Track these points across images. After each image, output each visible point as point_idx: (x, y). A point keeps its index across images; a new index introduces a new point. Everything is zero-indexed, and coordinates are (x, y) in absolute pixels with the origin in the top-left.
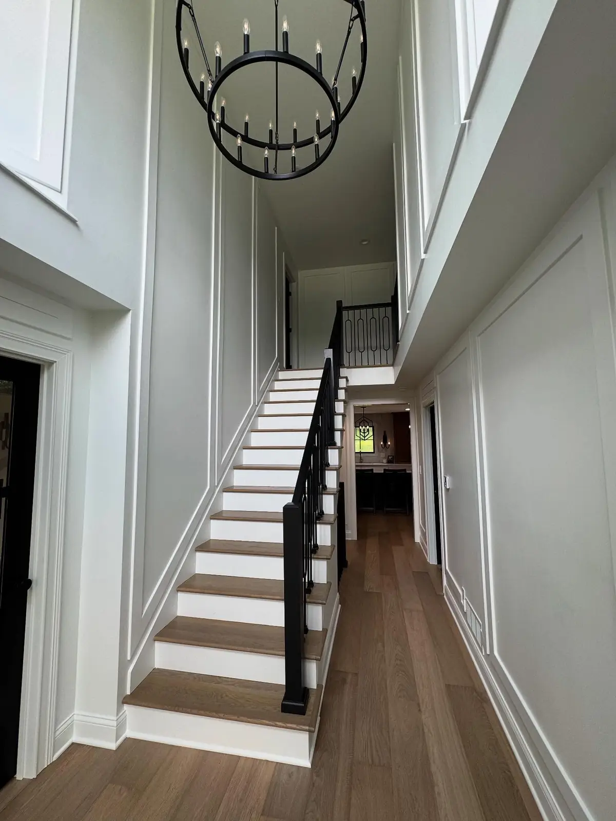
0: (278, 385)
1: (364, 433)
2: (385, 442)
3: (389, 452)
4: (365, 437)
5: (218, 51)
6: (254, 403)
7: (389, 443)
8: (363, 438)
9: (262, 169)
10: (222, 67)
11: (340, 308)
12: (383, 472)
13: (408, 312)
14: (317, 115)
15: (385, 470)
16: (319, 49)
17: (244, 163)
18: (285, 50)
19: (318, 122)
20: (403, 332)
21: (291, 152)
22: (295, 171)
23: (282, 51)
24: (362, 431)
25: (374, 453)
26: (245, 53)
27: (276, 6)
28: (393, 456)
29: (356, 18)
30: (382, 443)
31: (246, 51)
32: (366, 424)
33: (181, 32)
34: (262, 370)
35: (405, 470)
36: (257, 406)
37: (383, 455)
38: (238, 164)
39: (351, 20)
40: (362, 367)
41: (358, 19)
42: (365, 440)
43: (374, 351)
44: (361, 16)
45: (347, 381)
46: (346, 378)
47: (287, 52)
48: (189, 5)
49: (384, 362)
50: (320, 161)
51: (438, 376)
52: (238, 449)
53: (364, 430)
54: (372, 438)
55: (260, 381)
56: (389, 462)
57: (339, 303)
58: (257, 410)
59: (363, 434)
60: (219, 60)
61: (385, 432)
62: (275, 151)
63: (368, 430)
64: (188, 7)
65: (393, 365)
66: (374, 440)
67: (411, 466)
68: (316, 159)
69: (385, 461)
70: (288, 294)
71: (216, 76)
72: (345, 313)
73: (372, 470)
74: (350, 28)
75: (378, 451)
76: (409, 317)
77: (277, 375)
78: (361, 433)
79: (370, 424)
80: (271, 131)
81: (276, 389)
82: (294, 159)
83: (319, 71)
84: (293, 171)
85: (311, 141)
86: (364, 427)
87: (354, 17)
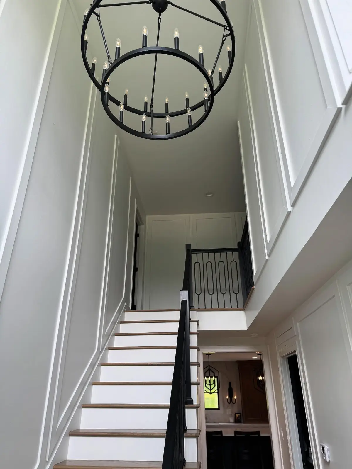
0: (123, 328)
1: (210, 385)
2: (231, 396)
3: (237, 408)
4: (211, 390)
5: (118, 44)
6: (99, 349)
7: (235, 397)
8: (209, 391)
9: (140, 130)
10: (121, 56)
11: (189, 251)
12: (233, 435)
13: (267, 258)
14: (187, 95)
15: (236, 432)
16: (201, 51)
17: (125, 123)
18: (177, 48)
19: (187, 100)
20: (259, 278)
21: (166, 119)
22: (169, 133)
23: (174, 48)
24: (208, 382)
25: (219, 409)
26: (143, 47)
27: (159, 24)
28: (240, 414)
29: (228, 35)
30: (227, 397)
31: (144, 46)
32: (212, 374)
33: (86, 30)
34: (109, 310)
35: (258, 433)
36: (101, 352)
37: (229, 412)
38: (120, 124)
39: (224, 36)
40: (212, 310)
41: (230, 37)
42: (211, 393)
43: (224, 294)
44: (232, 35)
45: (198, 325)
46: (197, 321)
47: (178, 49)
48: (97, 14)
49: (234, 306)
50: (192, 128)
51: (298, 324)
52: (76, 407)
53: (210, 381)
54: (217, 391)
55: (107, 323)
56: (237, 421)
57: (188, 246)
58: (100, 358)
59: (209, 387)
60: (118, 50)
61: (230, 384)
62: (150, 118)
63: (214, 381)
64: (97, 15)
65: (244, 309)
66: (218, 393)
67: (269, 427)
68: (189, 126)
69: (232, 420)
70: (137, 235)
71: (115, 60)
72: (193, 256)
73: (221, 432)
74: (223, 41)
75: (224, 407)
76: (268, 263)
77: (123, 316)
78: (207, 385)
79: (216, 375)
80: (146, 103)
81: (121, 332)
82: (168, 125)
83: (202, 64)
84: (167, 134)
85: (184, 112)
86: (209, 378)
87: (226, 35)
